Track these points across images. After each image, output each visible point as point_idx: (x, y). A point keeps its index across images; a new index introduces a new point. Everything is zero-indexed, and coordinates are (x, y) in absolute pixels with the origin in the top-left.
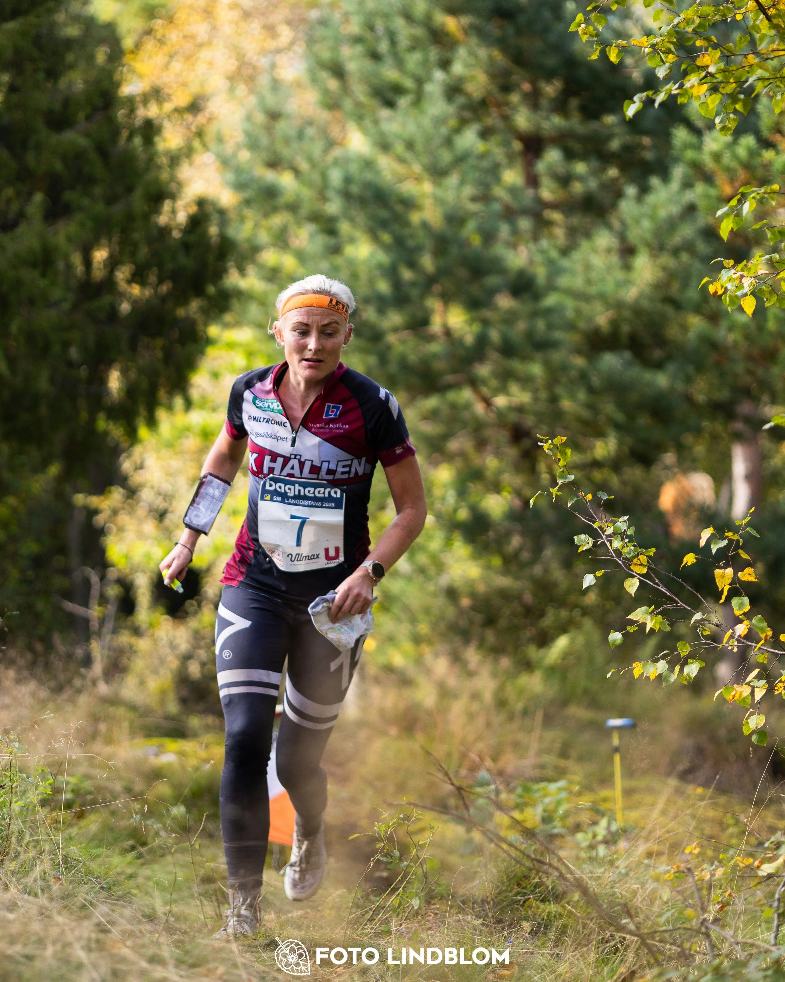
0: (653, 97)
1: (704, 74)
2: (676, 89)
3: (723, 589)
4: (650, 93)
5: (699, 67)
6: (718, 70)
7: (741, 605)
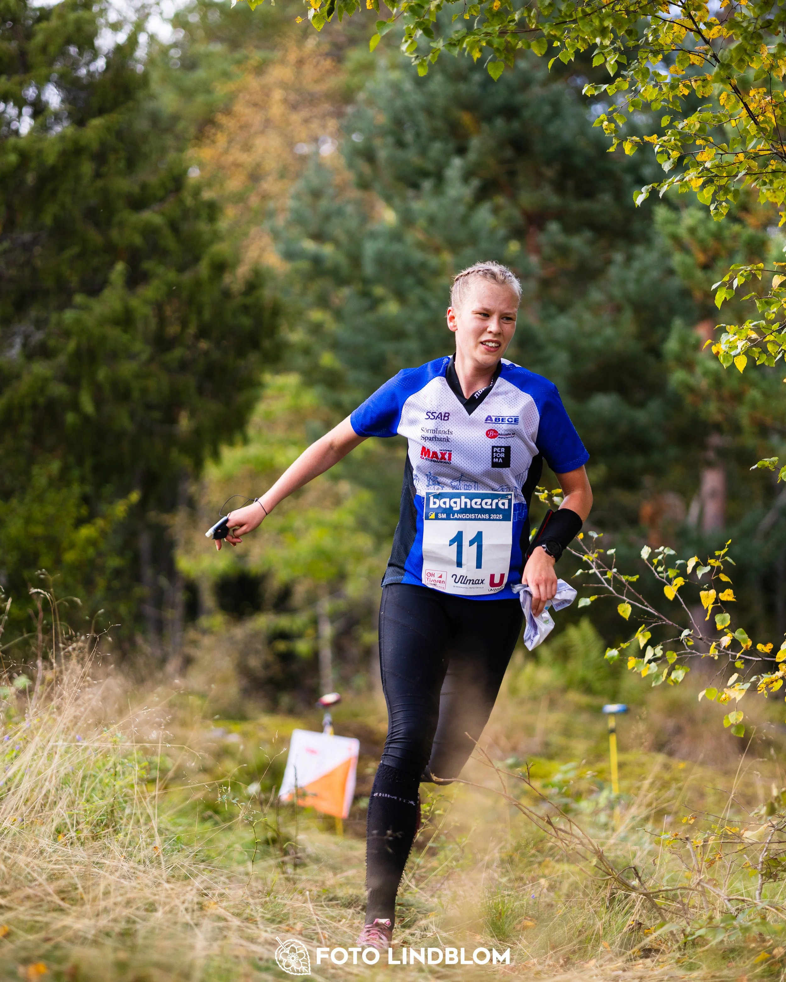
0: (658, 188)
1: (701, 169)
2: (677, 182)
3: (707, 608)
4: (655, 185)
5: (698, 163)
6: (712, 165)
7: (723, 621)
